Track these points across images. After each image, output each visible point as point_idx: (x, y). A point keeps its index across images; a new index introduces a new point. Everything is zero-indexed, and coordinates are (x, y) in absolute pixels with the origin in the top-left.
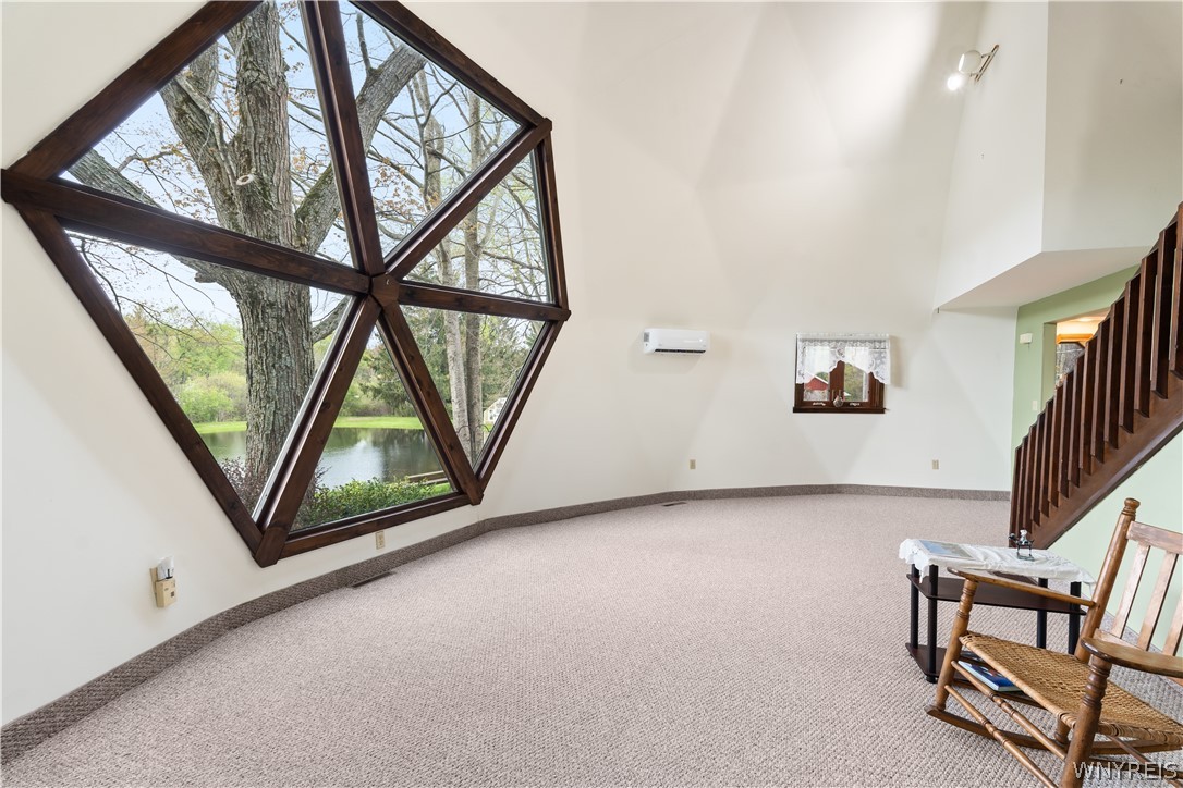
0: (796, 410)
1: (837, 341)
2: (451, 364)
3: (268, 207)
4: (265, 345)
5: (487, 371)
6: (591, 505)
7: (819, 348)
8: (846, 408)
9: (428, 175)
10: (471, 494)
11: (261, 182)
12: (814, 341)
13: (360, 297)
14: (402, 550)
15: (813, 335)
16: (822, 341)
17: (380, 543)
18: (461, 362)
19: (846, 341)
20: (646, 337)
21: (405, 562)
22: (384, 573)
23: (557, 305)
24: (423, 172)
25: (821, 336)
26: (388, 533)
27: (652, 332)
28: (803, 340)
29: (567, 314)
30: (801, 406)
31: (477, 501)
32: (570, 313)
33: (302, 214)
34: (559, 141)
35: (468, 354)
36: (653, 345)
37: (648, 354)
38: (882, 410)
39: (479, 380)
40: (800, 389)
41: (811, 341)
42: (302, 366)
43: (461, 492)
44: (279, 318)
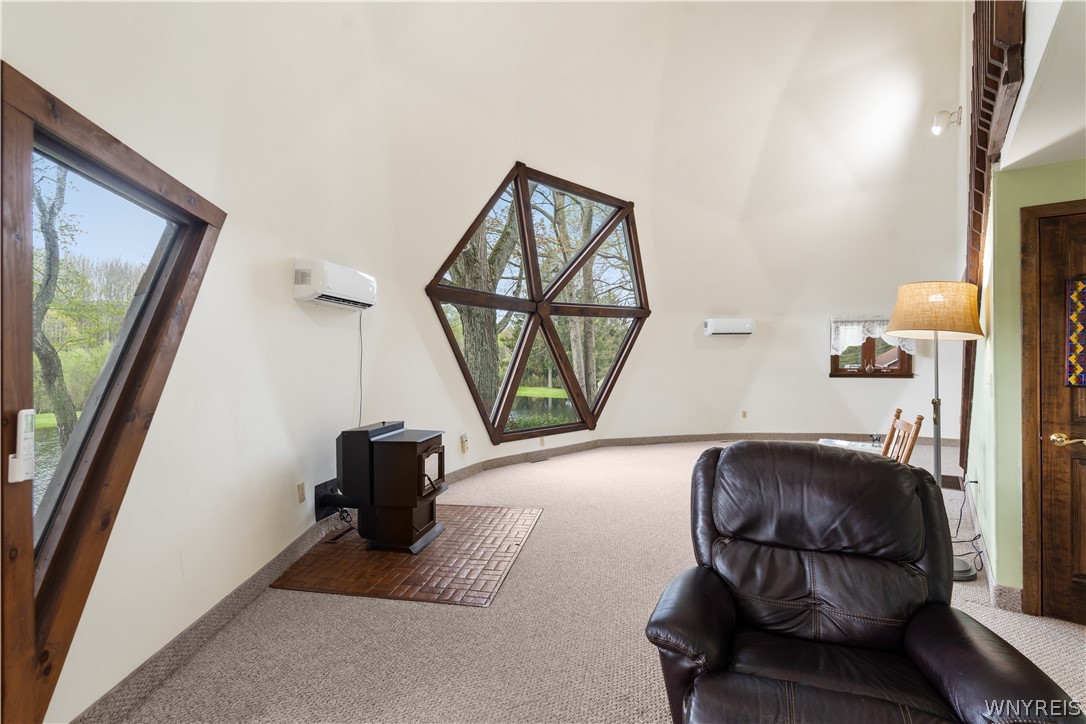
0: (831, 375)
1: (866, 322)
2: (573, 344)
3: (476, 261)
4: (475, 338)
5: (599, 347)
6: (666, 437)
7: (849, 327)
8: (878, 373)
9: (556, 211)
10: (589, 423)
11: (474, 248)
12: (845, 322)
13: (532, 314)
14: (553, 449)
15: (845, 318)
16: (852, 322)
17: (542, 444)
18: (580, 342)
19: (873, 321)
20: (706, 325)
21: (554, 456)
22: (545, 459)
23: (642, 307)
24: (552, 208)
25: (851, 319)
26: (547, 438)
27: (710, 322)
28: (836, 322)
29: (648, 313)
30: (837, 371)
31: (593, 427)
32: (650, 312)
33: (491, 262)
34: (638, 213)
35: (585, 336)
36: (710, 330)
37: (709, 336)
38: (910, 375)
39: (594, 356)
40: (835, 360)
41: (842, 322)
42: (493, 349)
43: (583, 422)
44: (482, 323)
